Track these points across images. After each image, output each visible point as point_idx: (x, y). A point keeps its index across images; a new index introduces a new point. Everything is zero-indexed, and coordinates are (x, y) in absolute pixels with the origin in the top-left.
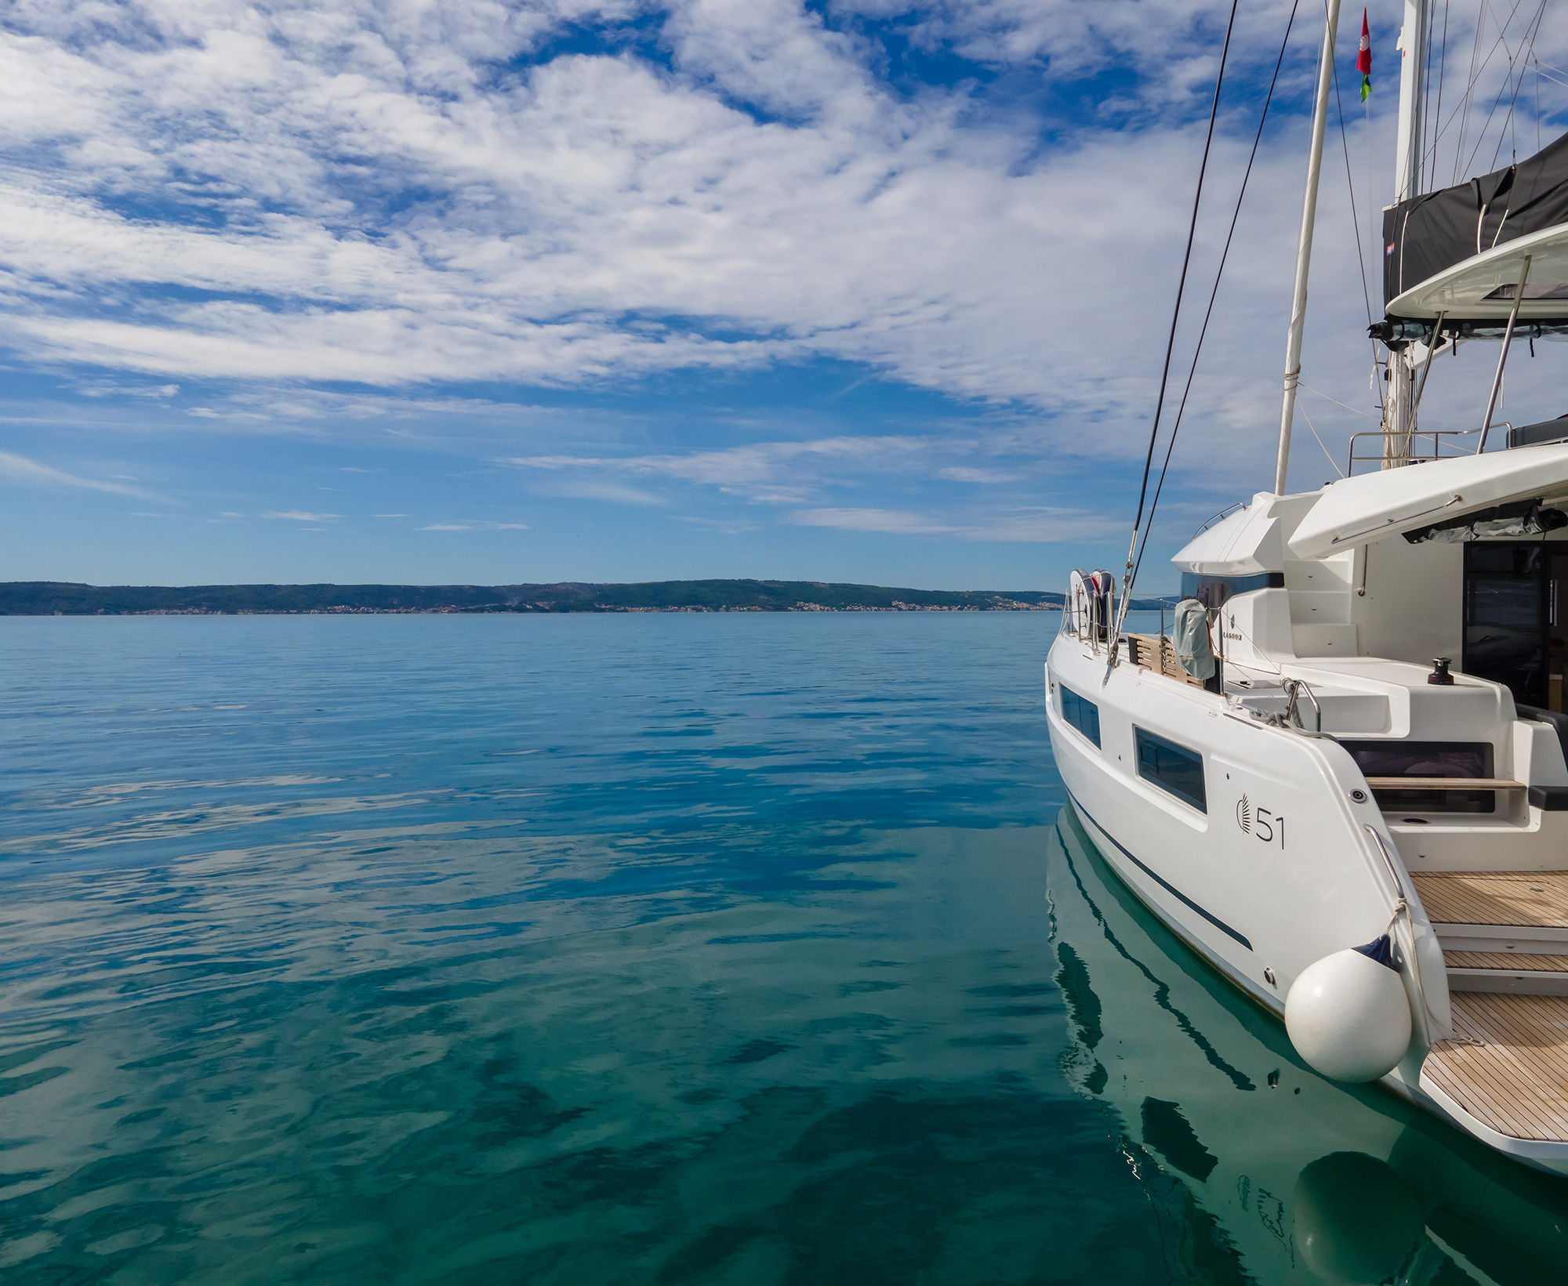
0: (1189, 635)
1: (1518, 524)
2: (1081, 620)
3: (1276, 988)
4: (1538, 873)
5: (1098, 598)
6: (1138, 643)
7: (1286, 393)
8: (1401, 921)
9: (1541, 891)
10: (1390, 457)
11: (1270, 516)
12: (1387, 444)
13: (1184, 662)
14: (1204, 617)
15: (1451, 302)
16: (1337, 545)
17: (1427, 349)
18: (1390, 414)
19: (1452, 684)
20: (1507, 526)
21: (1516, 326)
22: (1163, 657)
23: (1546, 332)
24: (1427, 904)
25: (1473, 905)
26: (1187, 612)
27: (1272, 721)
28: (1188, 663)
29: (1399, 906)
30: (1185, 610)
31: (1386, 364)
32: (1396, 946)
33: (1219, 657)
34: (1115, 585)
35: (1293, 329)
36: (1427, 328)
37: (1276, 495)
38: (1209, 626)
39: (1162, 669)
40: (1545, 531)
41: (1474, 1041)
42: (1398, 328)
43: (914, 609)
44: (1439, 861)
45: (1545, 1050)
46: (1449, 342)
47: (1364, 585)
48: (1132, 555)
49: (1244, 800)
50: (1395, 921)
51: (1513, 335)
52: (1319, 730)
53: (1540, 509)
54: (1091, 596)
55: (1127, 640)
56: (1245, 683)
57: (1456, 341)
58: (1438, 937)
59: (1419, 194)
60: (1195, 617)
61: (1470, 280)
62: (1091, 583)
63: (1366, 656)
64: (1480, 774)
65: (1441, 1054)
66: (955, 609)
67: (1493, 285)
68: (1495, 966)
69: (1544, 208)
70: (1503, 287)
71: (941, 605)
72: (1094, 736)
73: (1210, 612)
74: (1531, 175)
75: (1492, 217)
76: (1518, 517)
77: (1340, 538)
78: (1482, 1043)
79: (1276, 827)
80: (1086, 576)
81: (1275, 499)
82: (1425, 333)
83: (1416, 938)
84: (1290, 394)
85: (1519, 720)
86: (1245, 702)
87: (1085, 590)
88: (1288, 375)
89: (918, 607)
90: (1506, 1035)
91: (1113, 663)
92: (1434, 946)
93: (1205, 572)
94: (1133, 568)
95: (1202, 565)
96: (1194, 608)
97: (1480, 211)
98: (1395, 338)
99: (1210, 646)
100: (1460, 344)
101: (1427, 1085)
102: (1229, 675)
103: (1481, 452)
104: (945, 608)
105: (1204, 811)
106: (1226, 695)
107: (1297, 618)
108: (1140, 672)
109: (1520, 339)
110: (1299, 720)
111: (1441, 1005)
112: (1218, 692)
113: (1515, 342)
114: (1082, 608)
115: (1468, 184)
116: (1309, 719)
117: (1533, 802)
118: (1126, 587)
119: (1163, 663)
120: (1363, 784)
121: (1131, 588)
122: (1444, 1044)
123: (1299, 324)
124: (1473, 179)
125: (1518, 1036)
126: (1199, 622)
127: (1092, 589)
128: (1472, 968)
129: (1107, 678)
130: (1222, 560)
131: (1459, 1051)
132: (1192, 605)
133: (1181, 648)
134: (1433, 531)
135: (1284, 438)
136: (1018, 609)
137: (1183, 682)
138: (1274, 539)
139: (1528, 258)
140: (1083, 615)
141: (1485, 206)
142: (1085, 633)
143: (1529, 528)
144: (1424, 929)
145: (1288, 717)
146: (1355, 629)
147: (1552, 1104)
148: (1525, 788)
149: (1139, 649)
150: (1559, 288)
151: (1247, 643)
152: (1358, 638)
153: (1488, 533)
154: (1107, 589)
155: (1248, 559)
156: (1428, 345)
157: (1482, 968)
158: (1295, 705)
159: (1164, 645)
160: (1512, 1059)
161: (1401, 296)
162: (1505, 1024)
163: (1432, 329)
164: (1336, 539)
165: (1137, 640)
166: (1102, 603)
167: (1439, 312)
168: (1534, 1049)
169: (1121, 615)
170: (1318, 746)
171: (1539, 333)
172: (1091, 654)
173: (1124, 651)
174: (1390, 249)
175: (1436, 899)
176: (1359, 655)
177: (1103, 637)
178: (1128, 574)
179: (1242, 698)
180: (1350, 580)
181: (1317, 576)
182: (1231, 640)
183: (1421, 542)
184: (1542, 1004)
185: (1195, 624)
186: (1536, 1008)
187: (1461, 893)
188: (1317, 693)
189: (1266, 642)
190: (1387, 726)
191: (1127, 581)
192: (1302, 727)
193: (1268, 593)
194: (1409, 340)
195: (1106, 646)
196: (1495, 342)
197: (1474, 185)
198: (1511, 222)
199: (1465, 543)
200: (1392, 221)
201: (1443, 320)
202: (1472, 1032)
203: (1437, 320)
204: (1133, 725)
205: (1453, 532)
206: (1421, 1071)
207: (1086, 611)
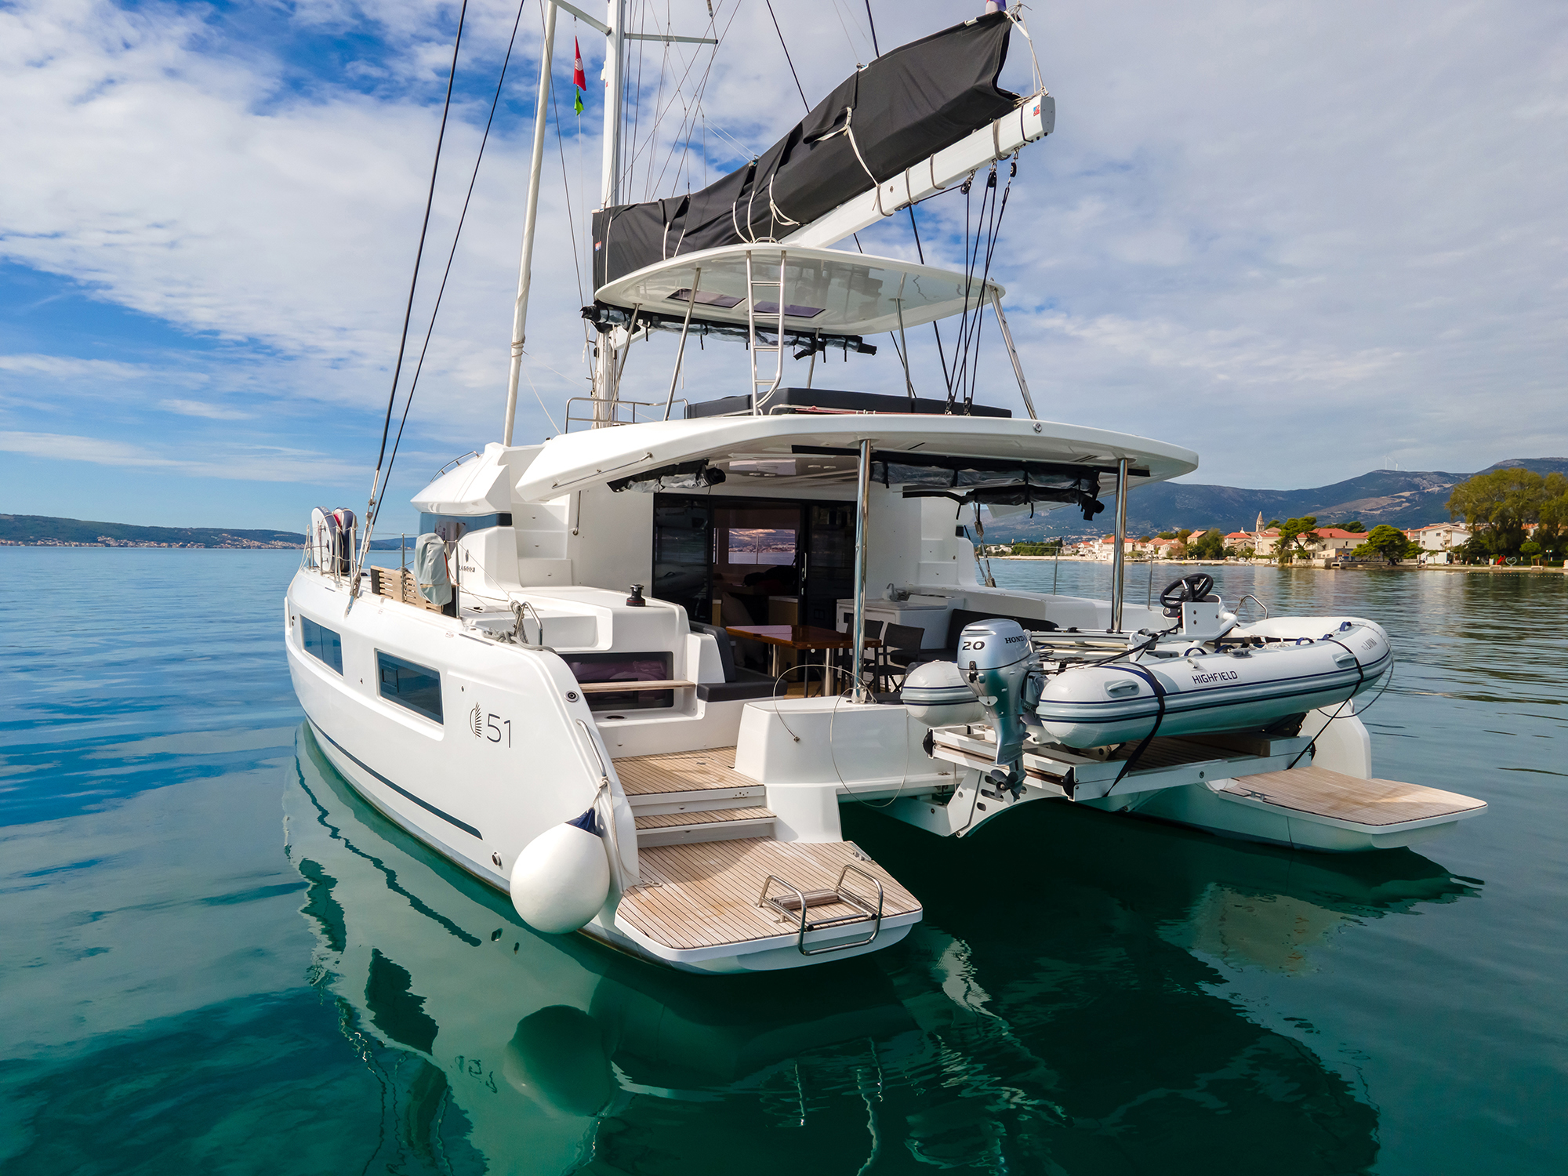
0: (428, 565)
1: (692, 479)
2: (323, 555)
3: (502, 868)
4: (702, 751)
5: (341, 534)
6: (380, 574)
7: (513, 360)
8: (603, 795)
9: (704, 764)
10: (597, 419)
11: (500, 463)
12: (594, 410)
13: (424, 590)
14: (442, 549)
15: (644, 297)
16: (557, 490)
17: (626, 333)
18: (598, 385)
19: (644, 606)
20: (685, 480)
21: (690, 323)
22: (404, 586)
23: (712, 331)
24: (623, 782)
25: (657, 779)
26: (427, 544)
27: (502, 638)
28: (427, 591)
29: (603, 783)
30: (425, 543)
31: (595, 343)
32: (600, 816)
33: (456, 584)
34: (358, 522)
35: (519, 303)
36: (627, 316)
37: (505, 446)
38: (447, 559)
39: (404, 598)
40: (710, 485)
41: (655, 883)
42: (604, 312)
43: (126, 545)
44: (632, 748)
45: (703, 882)
46: (643, 329)
47: (578, 526)
48: (374, 492)
49: (477, 709)
50: (599, 796)
51: (688, 330)
52: (541, 644)
53: (707, 467)
54: (333, 532)
55: (369, 573)
56: (478, 608)
57: (649, 330)
58: (631, 807)
59: (620, 204)
60: (434, 548)
61: (658, 280)
62: (333, 520)
63: (578, 585)
64: (665, 678)
65: (631, 898)
66: (175, 546)
67: (674, 287)
68: (671, 824)
69: (710, 232)
70: (682, 290)
71: (159, 541)
72: (336, 663)
73: (448, 545)
74: (700, 204)
75: (674, 233)
76: (692, 473)
77: (559, 484)
78: (660, 884)
79: (504, 728)
80: (328, 513)
81: (504, 449)
82: (625, 320)
83: (615, 807)
84: (516, 360)
85: (691, 633)
86: (478, 623)
87: (327, 526)
88: (514, 344)
89: (131, 544)
90: (678, 876)
91: (355, 593)
92: (628, 813)
93: (443, 511)
94: (376, 505)
95: (439, 505)
96: (433, 541)
97: (665, 226)
98: (602, 321)
99: (448, 575)
100: (651, 332)
101: (622, 924)
102: (464, 602)
103: (667, 420)
104: (164, 544)
105: (442, 722)
106: (461, 618)
107: (523, 552)
108: (382, 601)
109: (693, 334)
110: (525, 637)
111: (631, 859)
112: (454, 616)
113: (690, 336)
114: (324, 543)
115: (656, 203)
116: (532, 636)
117: (700, 696)
118: (369, 523)
119: (404, 593)
120: (577, 688)
121: (374, 523)
122: (634, 890)
123: (524, 300)
124: (660, 200)
125: (686, 875)
126: (438, 554)
127: (335, 525)
128: (655, 828)
129: (350, 607)
130: (457, 500)
131: (644, 893)
132: (432, 538)
133: (420, 577)
134: (631, 482)
135: (511, 399)
136: (249, 547)
137: (423, 608)
138: (504, 484)
139: (698, 269)
140: (325, 550)
141: (668, 224)
142: (327, 567)
143: (700, 483)
144: (621, 800)
145: (515, 634)
146: (570, 563)
147: (707, 920)
148: (694, 685)
149: (381, 580)
150: (722, 297)
151: (480, 572)
152: (572, 568)
153: (672, 486)
154: (349, 524)
155: (481, 500)
156: (627, 329)
157: (662, 827)
158: (521, 623)
159: (405, 575)
160: (681, 892)
161: (607, 286)
162: (677, 867)
163: (630, 317)
164: (556, 485)
165: (379, 572)
166: (345, 539)
167: (636, 304)
168: (696, 882)
169: (364, 548)
170: (540, 657)
171: (707, 331)
172: (333, 586)
173: (366, 583)
174: (598, 246)
175: (630, 777)
176: (573, 584)
177: (345, 571)
178: (371, 511)
179: (475, 621)
180: (566, 522)
181: (539, 517)
182: (465, 573)
183: (622, 491)
184: (702, 849)
185: (434, 556)
186: (698, 852)
187: (649, 771)
188: (541, 615)
189: (496, 574)
190: (594, 641)
191: (369, 517)
192: (527, 642)
193: (499, 531)
194: (613, 324)
195: (348, 579)
196: (675, 335)
197: (660, 204)
198: (687, 240)
199: (655, 494)
200: (599, 223)
201: (639, 311)
202: (654, 877)
203: (634, 310)
204: (375, 649)
205: (646, 484)
206: (616, 914)
207: (328, 547)
